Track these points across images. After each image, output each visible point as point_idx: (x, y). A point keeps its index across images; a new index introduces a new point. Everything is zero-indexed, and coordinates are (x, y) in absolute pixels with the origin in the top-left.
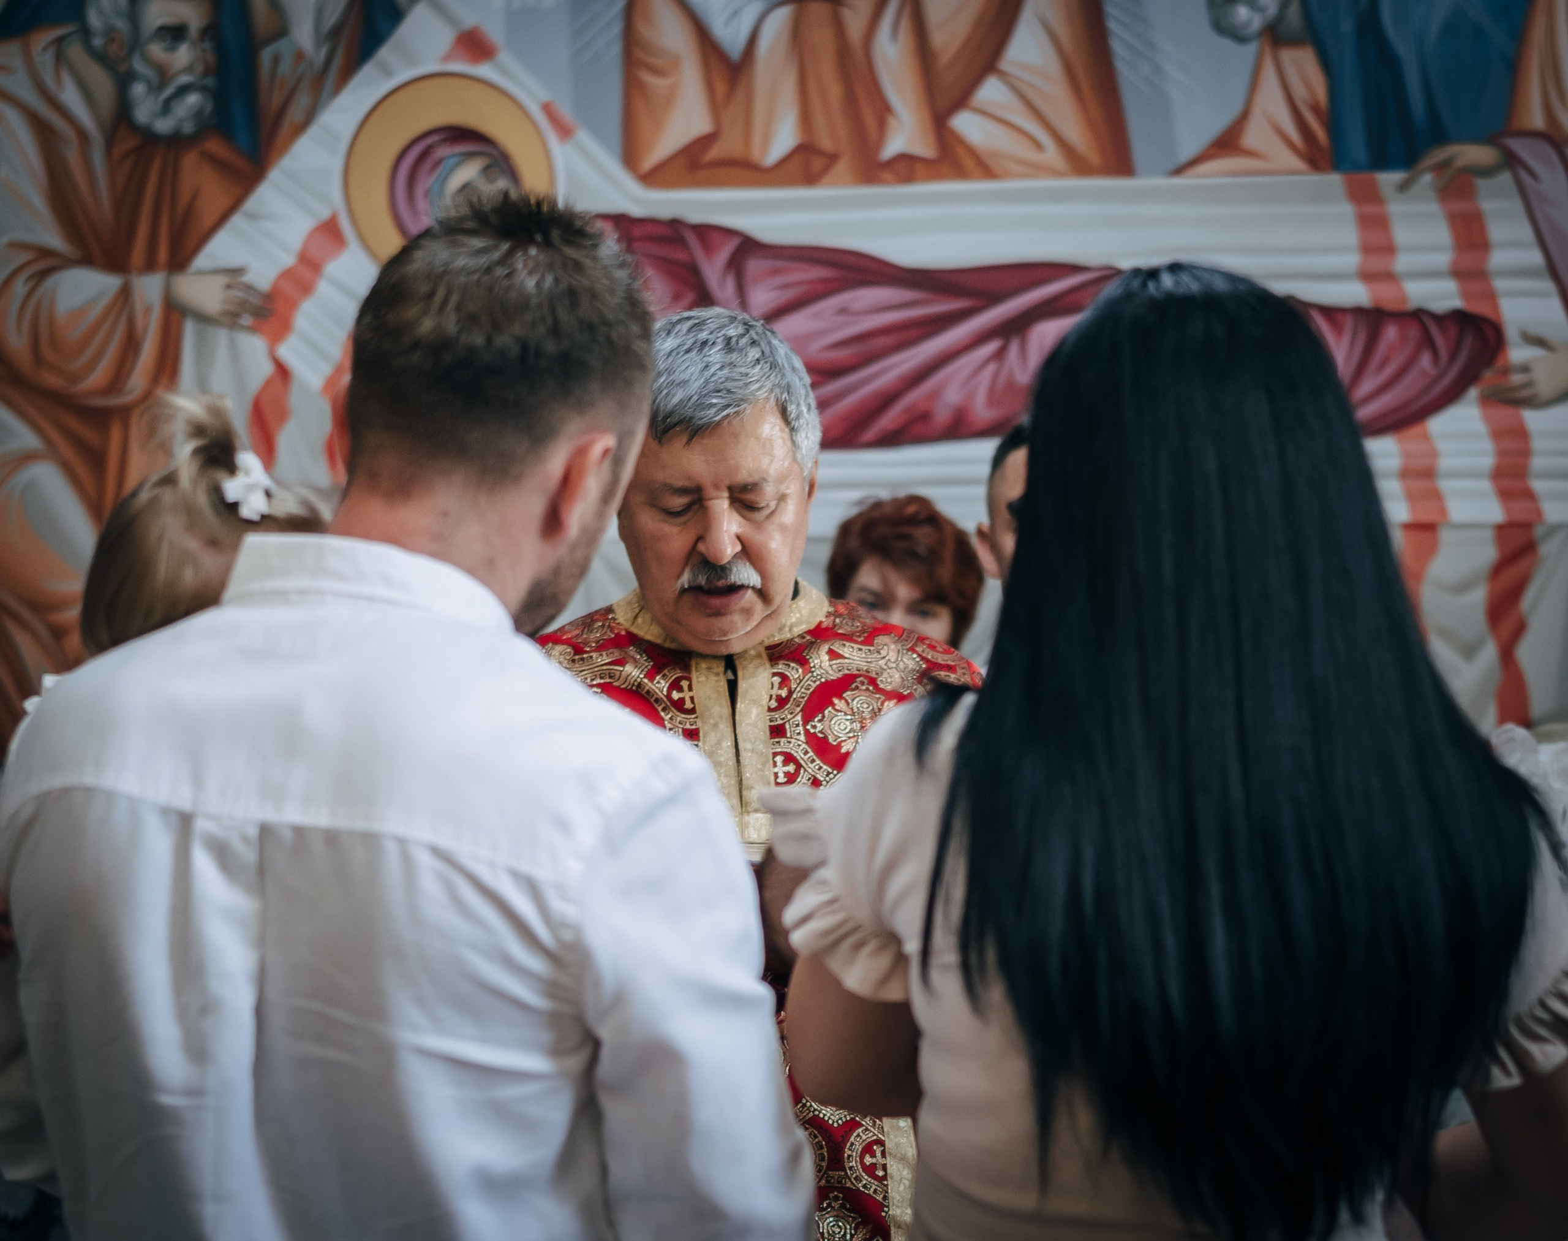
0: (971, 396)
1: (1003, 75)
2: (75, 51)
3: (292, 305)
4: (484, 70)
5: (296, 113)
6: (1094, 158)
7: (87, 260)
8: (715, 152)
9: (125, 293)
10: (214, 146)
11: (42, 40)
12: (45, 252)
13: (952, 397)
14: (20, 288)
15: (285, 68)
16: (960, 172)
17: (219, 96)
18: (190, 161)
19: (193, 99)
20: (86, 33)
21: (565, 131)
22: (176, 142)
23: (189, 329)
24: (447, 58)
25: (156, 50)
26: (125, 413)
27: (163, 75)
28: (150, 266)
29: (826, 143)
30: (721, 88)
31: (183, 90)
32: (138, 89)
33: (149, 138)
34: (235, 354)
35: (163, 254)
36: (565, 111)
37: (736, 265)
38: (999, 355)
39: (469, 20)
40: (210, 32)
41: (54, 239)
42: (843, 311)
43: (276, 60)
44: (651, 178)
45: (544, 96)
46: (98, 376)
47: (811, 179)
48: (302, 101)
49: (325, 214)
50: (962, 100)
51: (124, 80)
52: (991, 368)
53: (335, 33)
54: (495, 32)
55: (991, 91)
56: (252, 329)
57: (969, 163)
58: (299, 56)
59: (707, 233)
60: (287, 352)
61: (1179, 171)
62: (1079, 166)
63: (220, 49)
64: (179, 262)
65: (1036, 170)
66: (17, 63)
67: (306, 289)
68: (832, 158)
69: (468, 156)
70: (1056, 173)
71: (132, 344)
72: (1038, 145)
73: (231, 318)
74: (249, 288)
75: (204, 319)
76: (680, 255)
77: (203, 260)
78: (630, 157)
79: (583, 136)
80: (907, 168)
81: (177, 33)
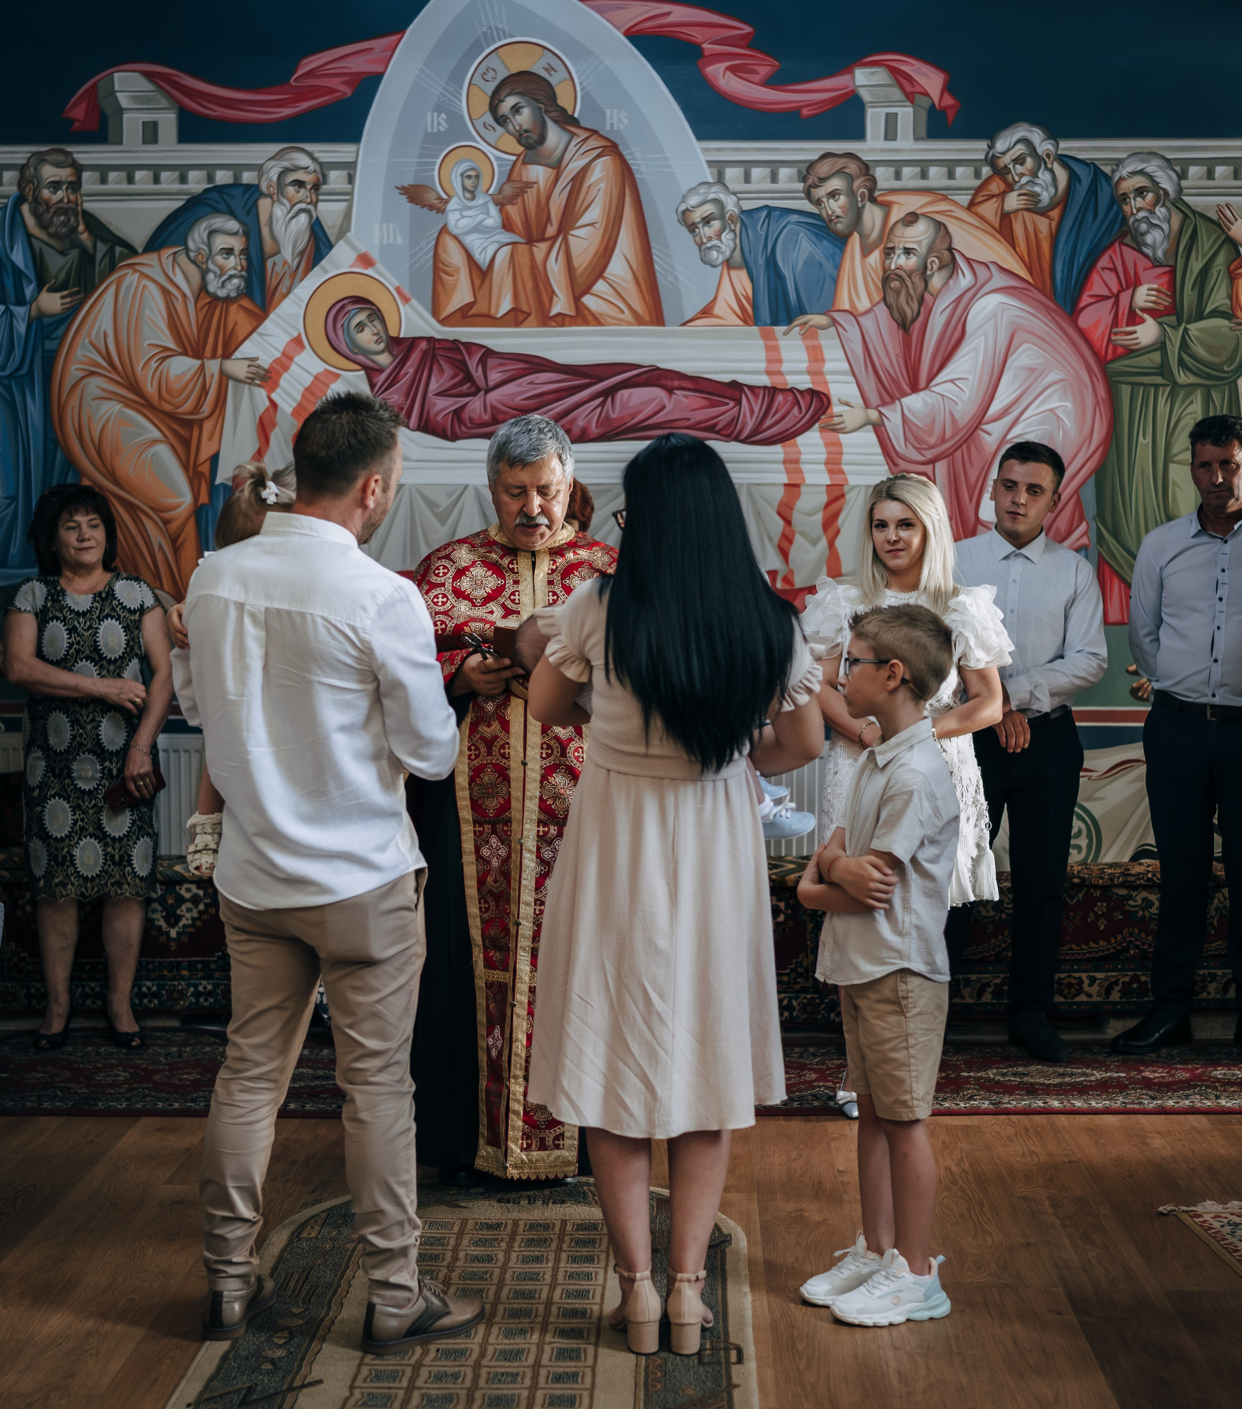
0: (589, 423)
1: (605, 279)
2: (182, 258)
3: (280, 375)
4: (370, 272)
5: (283, 289)
6: (647, 318)
7: (185, 353)
8: (473, 312)
9: (202, 367)
10: (245, 303)
11: (167, 253)
12: (167, 349)
13: (581, 423)
14: (153, 365)
15: (278, 269)
16: (586, 323)
17: (248, 281)
18: (233, 308)
19: (236, 281)
20: (187, 250)
21: (406, 300)
22: (228, 300)
23: (231, 384)
24: (352, 266)
25: (219, 259)
26: (201, 422)
28: (214, 356)
29: (525, 308)
30: (477, 282)
31: (231, 277)
32: (211, 276)
33: (215, 298)
34: (251, 396)
35: (220, 352)
36: (406, 291)
37: (483, 361)
38: (602, 404)
39: (363, 249)
40: (245, 251)
41: (171, 344)
42: (532, 383)
43: (274, 264)
44: (443, 322)
45: (397, 284)
46: (189, 405)
47: (518, 324)
48: (286, 283)
49: (295, 334)
50: (587, 291)
51: (204, 273)
52: (599, 409)
53: (302, 253)
54: (375, 255)
55: (600, 286)
56: (260, 386)
57: (590, 318)
58: (285, 262)
59: (469, 346)
60: (274, 396)
61: (684, 324)
62: (639, 320)
63: (249, 259)
64: (227, 355)
65: (620, 322)
66: (155, 263)
67: (286, 368)
68: (528, 315)
69: (362, 309)
70: (630, 324)
71: (204, 391)
72: (623, 312)
73: (250, 381)
74: (259, 367)
75: (238, 380)
76: (458, 357)
77: (237, 354)
78: (435, 313)
79: (414, 302)
80: (561, 320)
81: (229, 251)
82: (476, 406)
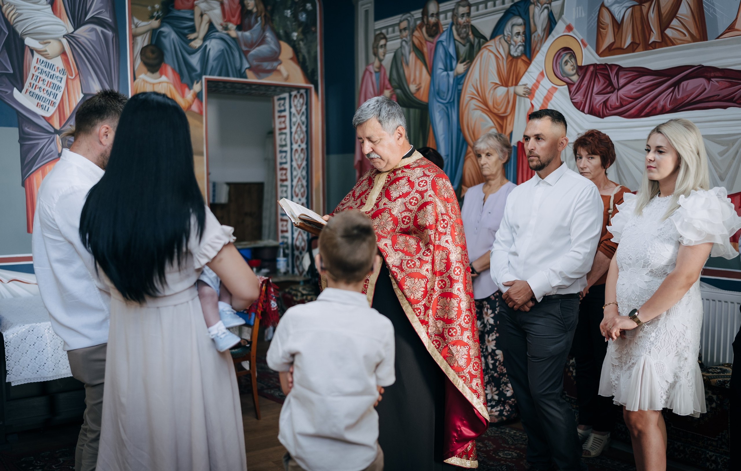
0: (666, 102)
1: (677, 18)
2: (503, 41)
3: (535, 91)
4: (571, 34)
5: (537, 49)
6: (698, 37)
7: (502, 85)
8: (614, 47)
9: (508, 91)
10: (524, 58)
11: (497, 38)
12: (496, 84)
13: (662, 103)
14: (492, 92)
15: (536, 39)
16: (667, 45)
17: (525, 47)
18: (520, 61)
19: (521, 48)
20: (504, 35)
21: (585, 45)
22: (518, 57)
23: (518, 97)
24: (564, 32)
25: (515, 38)
26: (506, 117)
27: (515, 42)
28: (512, 85)
29: (638, 42)
30: (616, 30)
31: (519, 46)
32: (512, 47)
33: (513, 57)
34: (525, 102)
35: (514, 83)
36: (585, 41)
37: (617, 74)
38: (673, 91)
39: (568, 22)
40: (524, 33)
41: (498, 82)
42: (639, 83)
43: (535, 37)
44: (600, 55)
45: (582, 38)
46: (502, 110)
47: (633, 51)
48: (539, 45)
49: (541, 70)
50: (667, 26)
51: (510, 45)
52: (671, 94)
53: (545, 30)
54: (573, 25)
55: (675, 23)
56: (528, 97)
57: (668, 42)
58: (539, 35)
59: (612, 66)
60: (533, 102)
61: (718, 38)
62: (694, 39)
63: (526, 37)
64: (516, 84)
65: (684, 42)
66: (493, 45)
67: (537, 87)
68: (639, 44)
69: (567, 53)
70: (689, 42)
71: (508, 102)
72: (685, 35)
73: (524, 96)
74: (528, 88)
75: (520, 96)
76: (606, 73)
77: (520, 83)
78: (597, 51)
79: (588, 46)
80: (655, 45)
81: (518, 34)
82: (613, 99)
